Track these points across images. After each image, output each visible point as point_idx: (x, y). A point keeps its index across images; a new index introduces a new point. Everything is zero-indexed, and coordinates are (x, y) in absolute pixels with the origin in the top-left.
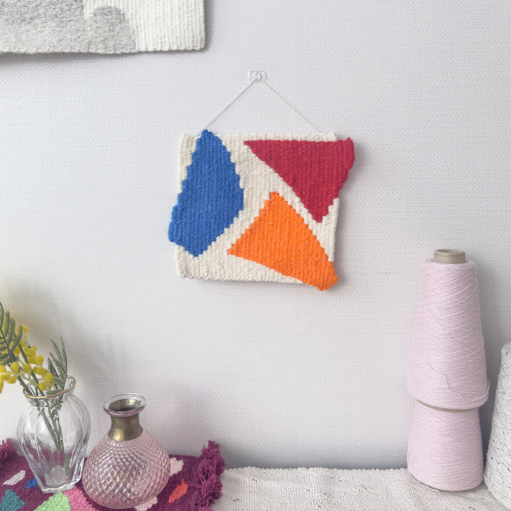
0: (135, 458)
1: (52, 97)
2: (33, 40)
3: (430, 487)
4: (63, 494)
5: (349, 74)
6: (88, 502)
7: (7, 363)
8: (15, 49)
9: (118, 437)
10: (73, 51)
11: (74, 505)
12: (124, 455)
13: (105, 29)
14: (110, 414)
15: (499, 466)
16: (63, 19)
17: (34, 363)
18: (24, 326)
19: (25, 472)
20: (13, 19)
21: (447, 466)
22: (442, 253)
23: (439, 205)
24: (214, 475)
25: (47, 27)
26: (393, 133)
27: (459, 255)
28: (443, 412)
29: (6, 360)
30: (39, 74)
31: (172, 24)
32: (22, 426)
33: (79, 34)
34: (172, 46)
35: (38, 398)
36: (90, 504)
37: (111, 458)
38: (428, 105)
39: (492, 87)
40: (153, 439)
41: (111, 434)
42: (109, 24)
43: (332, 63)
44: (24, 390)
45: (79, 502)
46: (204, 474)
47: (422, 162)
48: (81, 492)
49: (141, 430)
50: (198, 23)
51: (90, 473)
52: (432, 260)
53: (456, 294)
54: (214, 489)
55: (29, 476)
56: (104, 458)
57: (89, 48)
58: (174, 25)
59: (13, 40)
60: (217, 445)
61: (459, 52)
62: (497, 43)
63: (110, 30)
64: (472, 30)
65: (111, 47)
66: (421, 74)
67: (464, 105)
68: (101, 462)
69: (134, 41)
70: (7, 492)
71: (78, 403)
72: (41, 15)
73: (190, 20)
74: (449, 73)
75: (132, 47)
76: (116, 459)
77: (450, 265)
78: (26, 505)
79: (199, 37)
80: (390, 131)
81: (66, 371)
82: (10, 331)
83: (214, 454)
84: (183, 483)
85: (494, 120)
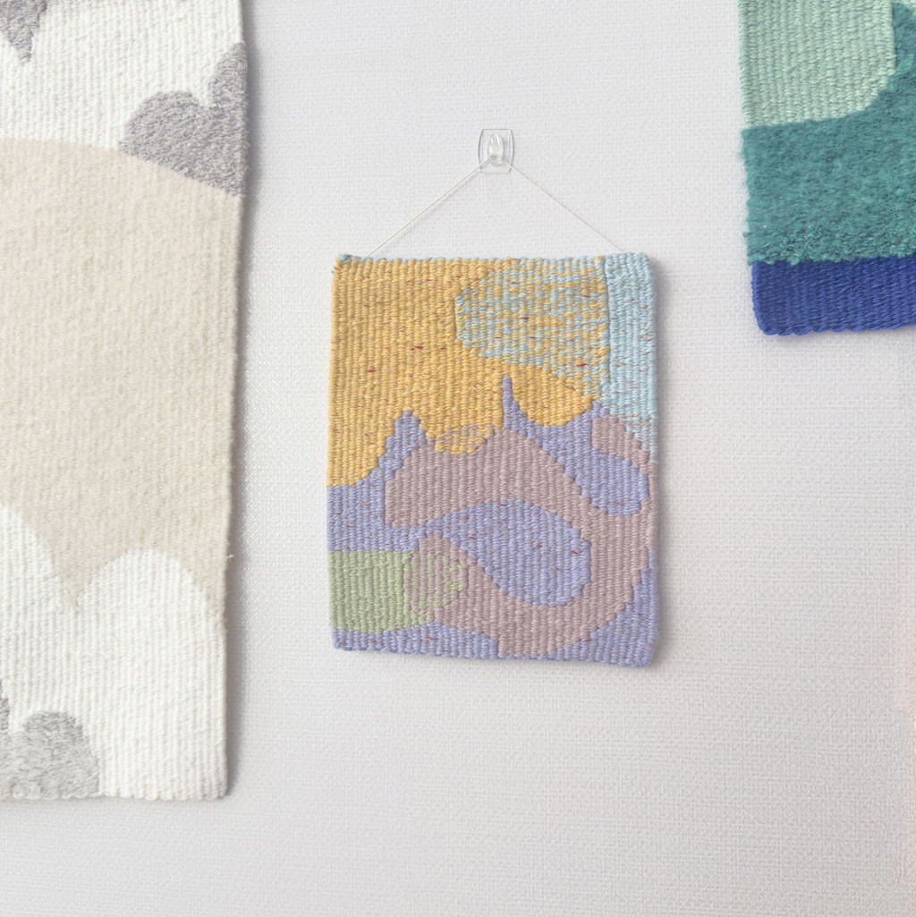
50: (212, 755)
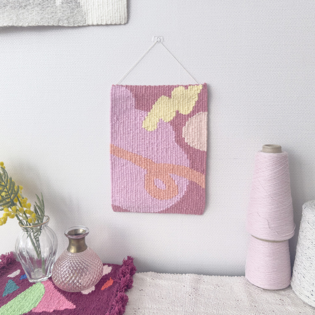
0: (82, 263)
1: (37, 52)
2: (26, 18)
3: (258, 287)
4: (41, 283)
5: (213, 38)
6: (55, 288)
7: (10, 206)
8: (16, 24)
9: (73, 250)
10: (50, 25)
11: (47, 289)
12: (75, 261)
13: (68, 12)
14: (68, 237)
15: (299, 275)
16: (44, 6)
17: (26, 207)
18: (20, 186)
19: (20, 270)
20: (15, 6)
21: (268, 274)
22: (267, 147)
23: (268, 118)
24: (128, 275)
25: (35, 10)
26: (240, 74)
27: (277, 148)
28: (266, 242)
29: (9, 205)
30: (30, 39)
31: (108, 9)
32: (18, 243)
33: (53, 15)
34: (107, 21)
35: (27, 227)
36: (56, 289)
37: (68, 263)
38: (262, 57)
39: (302, 46)
40: (93, 253)
41: (69, 249)
42: (71, 9)
43: (204, 31)
44: (19, 223)
45: (50, 288)
46: (123, 274)
47: (258, 92)
48: (51, 282)
49: (87, 247)
51: (56, 271)
52: (261, 151)
53: (275, 171)
54: (128, 283)
55: (22, 273)
56: (64, 262)
57: (59, 23)
58: (108, 10)
59: (15, 18)
60: (132, 258)
61: (281, 24)
62: (305, 19)
63: (71, 12)
64: (290, 10)
65: (71, 22)
66: (258, 38)
67: (284, 57)
68: (62, 265)
69: (85, 19)
70: (9, 281)
71: (51, 230)
72: (31, 4)
73: (118, 6)
74: (275, 37)
75: (84, 22)
76: (71, 263)
77: (271, 154)
78: (20, 288)
79: (123, 16)
80: (238, 73)
81: (43, 212)
82: (12, 188)
83: (129, 264)
84: (111, 279)
85: (302, 66)
